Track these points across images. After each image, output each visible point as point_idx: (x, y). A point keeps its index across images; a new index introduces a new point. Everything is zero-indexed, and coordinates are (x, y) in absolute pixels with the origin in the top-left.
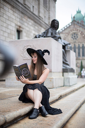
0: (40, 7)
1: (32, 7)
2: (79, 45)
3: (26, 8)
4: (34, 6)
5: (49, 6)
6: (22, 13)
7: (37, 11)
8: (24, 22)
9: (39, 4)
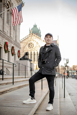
1: (7, 32)
2: (35, 52)
5: (16, 29)
7: (9, 33)
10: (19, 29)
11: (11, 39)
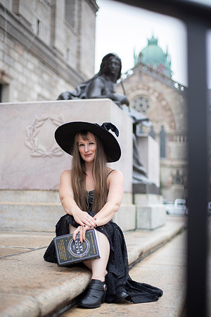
0: (57, 25)
1: (34, 23)
3: (19, 23)
4: (40, 19)
5: (80, 22)
6: (10, 37)
7: (49, 33)
8: (15, 60)
9: (54, 16)
10: (93, 26)
11: (55, 55)
